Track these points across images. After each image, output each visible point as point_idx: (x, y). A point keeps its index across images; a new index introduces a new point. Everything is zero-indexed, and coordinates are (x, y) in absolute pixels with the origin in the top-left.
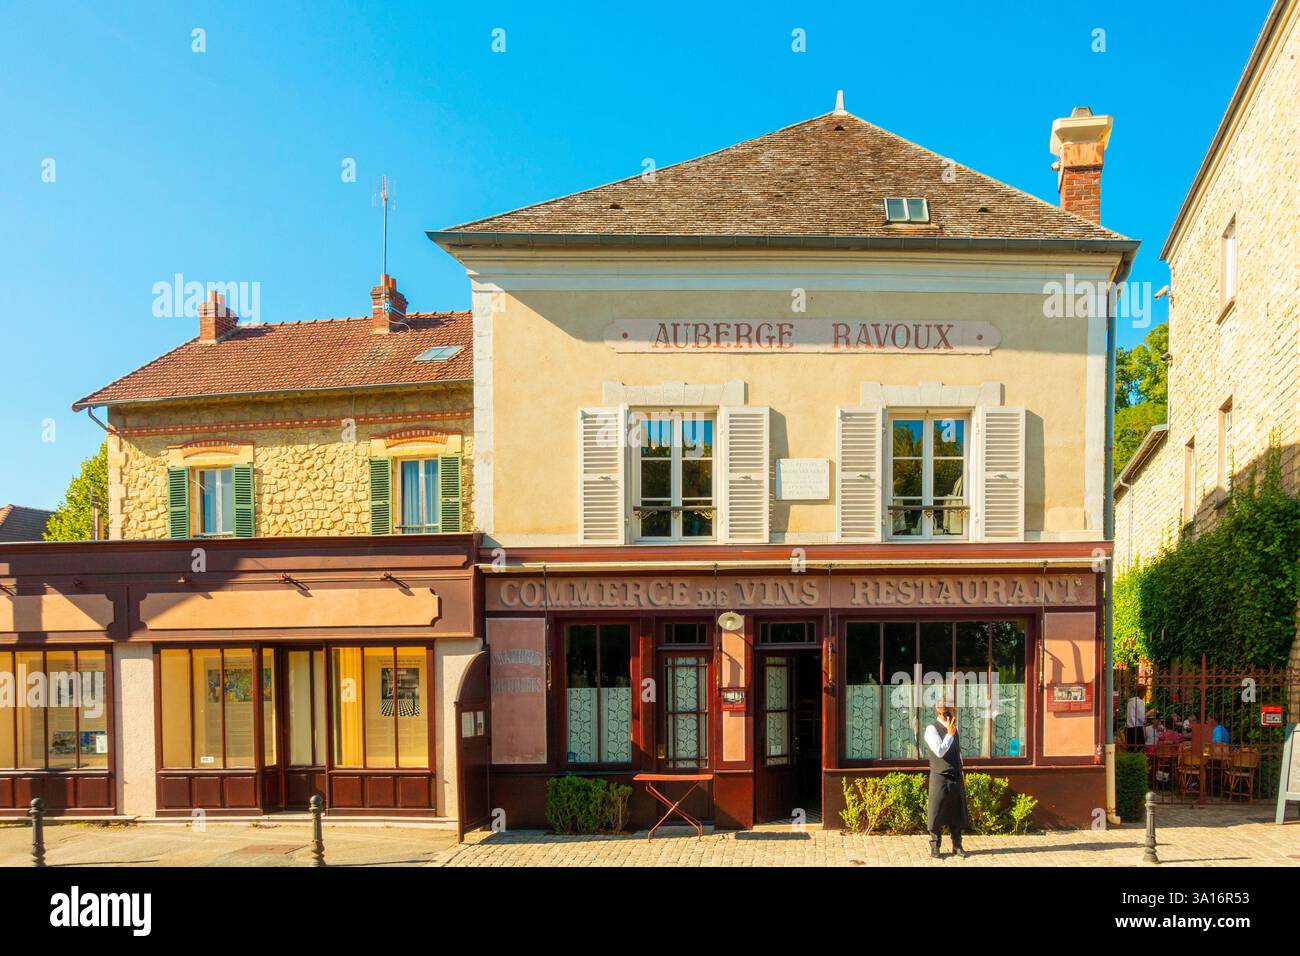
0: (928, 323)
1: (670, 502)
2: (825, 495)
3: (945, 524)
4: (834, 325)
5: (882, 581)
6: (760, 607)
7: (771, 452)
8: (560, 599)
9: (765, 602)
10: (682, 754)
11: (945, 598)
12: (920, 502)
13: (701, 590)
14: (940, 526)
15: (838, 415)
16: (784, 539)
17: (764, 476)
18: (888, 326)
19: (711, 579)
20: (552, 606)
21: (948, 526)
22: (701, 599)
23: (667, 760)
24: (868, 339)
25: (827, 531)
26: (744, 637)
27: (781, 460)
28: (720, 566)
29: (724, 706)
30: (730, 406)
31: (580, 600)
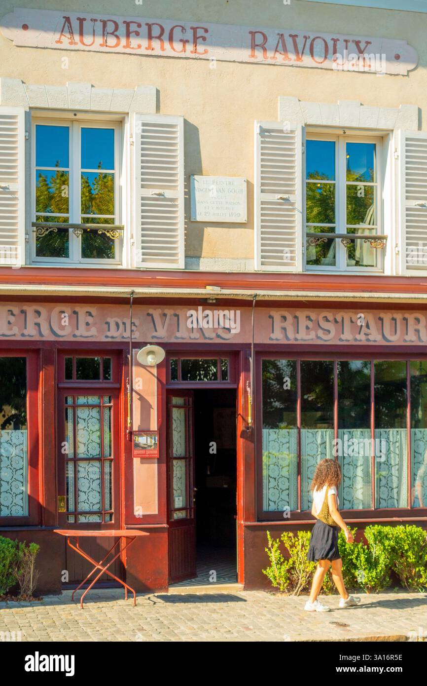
0: (347, 38)
1: (68, 218)
2: (243, 219)
3: (357, 254)
4: (251, 32)
5: (302, 314)
6: (173, 340)
7: (186, 167)
9: (178, 335)
10: (83, 507)
11: (366, 334)
12: (332, 230)
13: (109, 320)
14: (351, 256)
15: (257, 130)
16: (198, 265)
17: (179, 193)
18: (306, 37)
19: (131, 310)
21: (361, 258)
22: (109, 330)
23: (68, 513)
24: (285, 50)
25: (246, 258)
26: (156, 374)
27: (196, 177)
28: (139, 293)
29: (135, 452)
30: (142, 114)
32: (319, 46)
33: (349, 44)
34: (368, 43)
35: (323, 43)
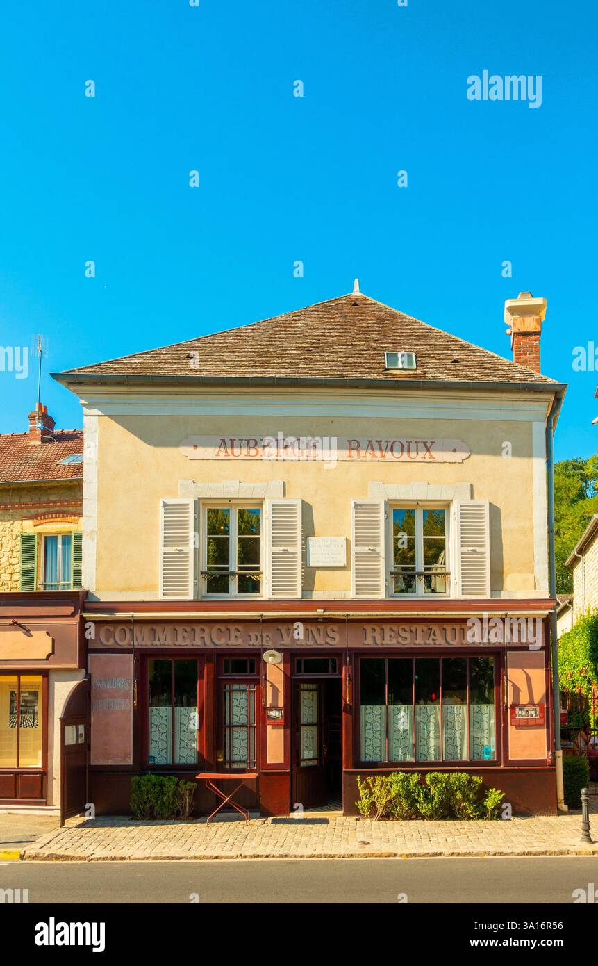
0: (417, 440)
1: (228, 568)
2: (343, 564)
3: (433, 585)
4: (348, 440)
5: (386, 627)
6: (295, 646)
7: (303, 531)
8: (144, 640)
9: (298, 643)
10: (236, 757)
11: (433, 640)
12: (414, 569)
13: (251, 634)
14: (429, 587)
15: (352, 505)
16: (312, 596)
17: (298, 549)
18: (387, 442)
19: (260, 626)
20: (138, 645)
21: (435, 587)
22: (250, 641)
23: (224, 763)
24: (373, 449)
25: (345, 590)
26: (283, 669)
27: (310, 538)
28: (265, 616)
29: (268, 721)
30: (272, 498)
31: (159, 641)
32: (397, 446)
33: (419, 444)
34: (432, 442)
35: (400, 443)
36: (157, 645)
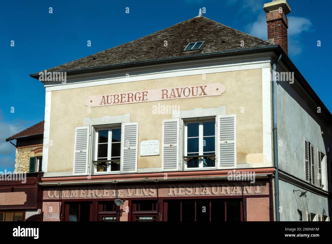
0: (197, 86)
1: (107, 159)
2: (158, 153)
4: (162, 90)
5: (180, 186)
6: (134, 197)
7: (139, 138)
8: (66, 195)
9: (136, 195)
11: (205, 192)
13: (113, 191)
15: (163, 123)
16: (142, 171)
17: (136, 148)
18: (182, 89)
20: (64, 198)
22: (113, 194)
24: (174, 94)
25: (159, 167)
27: (142, 141)
28: (117, 182)
30: (126, 123)
31: (73, 195)
33: (198, 88)
34: (205, 86)
35: (188, 89)
36: (71, 198)
